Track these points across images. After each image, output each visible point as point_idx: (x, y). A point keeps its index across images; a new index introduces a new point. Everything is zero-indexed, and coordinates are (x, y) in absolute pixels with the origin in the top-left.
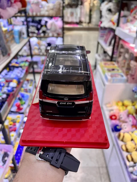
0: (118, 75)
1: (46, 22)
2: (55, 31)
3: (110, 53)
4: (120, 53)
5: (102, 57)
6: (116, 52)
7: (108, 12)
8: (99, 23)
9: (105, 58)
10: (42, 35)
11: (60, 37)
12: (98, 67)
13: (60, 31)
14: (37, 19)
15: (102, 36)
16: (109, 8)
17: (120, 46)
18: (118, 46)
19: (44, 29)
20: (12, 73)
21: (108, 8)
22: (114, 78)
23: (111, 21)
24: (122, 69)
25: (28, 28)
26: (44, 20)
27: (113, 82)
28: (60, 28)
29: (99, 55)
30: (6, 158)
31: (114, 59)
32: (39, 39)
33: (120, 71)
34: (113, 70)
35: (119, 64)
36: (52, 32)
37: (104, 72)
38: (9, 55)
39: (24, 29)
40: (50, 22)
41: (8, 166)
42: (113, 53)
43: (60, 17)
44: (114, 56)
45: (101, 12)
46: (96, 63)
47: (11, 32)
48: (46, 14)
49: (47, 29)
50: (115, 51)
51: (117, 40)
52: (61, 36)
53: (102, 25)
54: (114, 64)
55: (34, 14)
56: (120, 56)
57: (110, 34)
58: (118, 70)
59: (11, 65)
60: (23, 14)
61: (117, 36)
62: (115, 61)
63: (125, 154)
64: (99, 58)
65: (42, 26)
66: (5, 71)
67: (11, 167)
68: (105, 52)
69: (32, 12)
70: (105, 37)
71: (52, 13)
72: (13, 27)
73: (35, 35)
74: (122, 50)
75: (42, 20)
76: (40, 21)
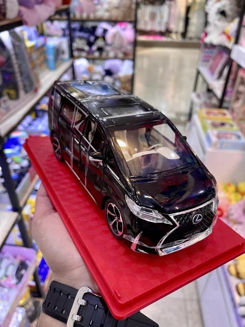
0: (231, 134)
1: (105, 31)
2: (120, 48)
3: (219, 92)
4: (239, 93)
5: (204, 99)
6: (231, 92)
7: (219, 16)
8: (203, 35)
9: (208, 101)
10: (97, 54)
11: (129, 59)
12: (195, 117)
13: (130, 48)
14: (90, 25)
15: (206, 60)
16: (222, 9)
17: (238, 80)
18: (234, 80)
19: (100, 43)
20: (41, 121)
21: (219, 9)
22: (224, 140)
23: (224, 33)
24: (239, 124)
25: (72, 40)
26: (102, 28)
27: (221, 148)
28: (130, 43)
29: (198, 96)
30: (23, 272)
31: (225, 105)
32: (91, 61)
33: (236, 127)
34: (223, 124)
35: (235, 115)
36: (114, 49)
37: (205, 128)
38: (36, 91)
39: (64, 43)
40: (112, 30)
41: (26, 285)
42: (225, 93)
43: (130, 22)
44: (227, 98)
45: (206, 15)
46: (191, 109)
47: (41, 49)
48: (106, 15)
49: (107, 44)
50: (229, 89)
51: (234, 68)
52: (131, 57)
53: (207, 40)
54: (224, 114)
55: (85, 16)
56: (237, 99)
57: (222, 57)
58: (232, 126)
59: (39, 107)
60: (65, 17)
61: (235, 62)
62: (227, 108)
63: (234, 281)
64: (197, 101)
65: (97, 38)
66: (29, 119)
67: (30, 286)
68: (209, 90)
69: (82, 11)
70: (211, 62)
71: (116, 14)
72: (45, 39)
73: (84, 54)
74: (242, 88)
75: (98, 26)
76: (94, 29)
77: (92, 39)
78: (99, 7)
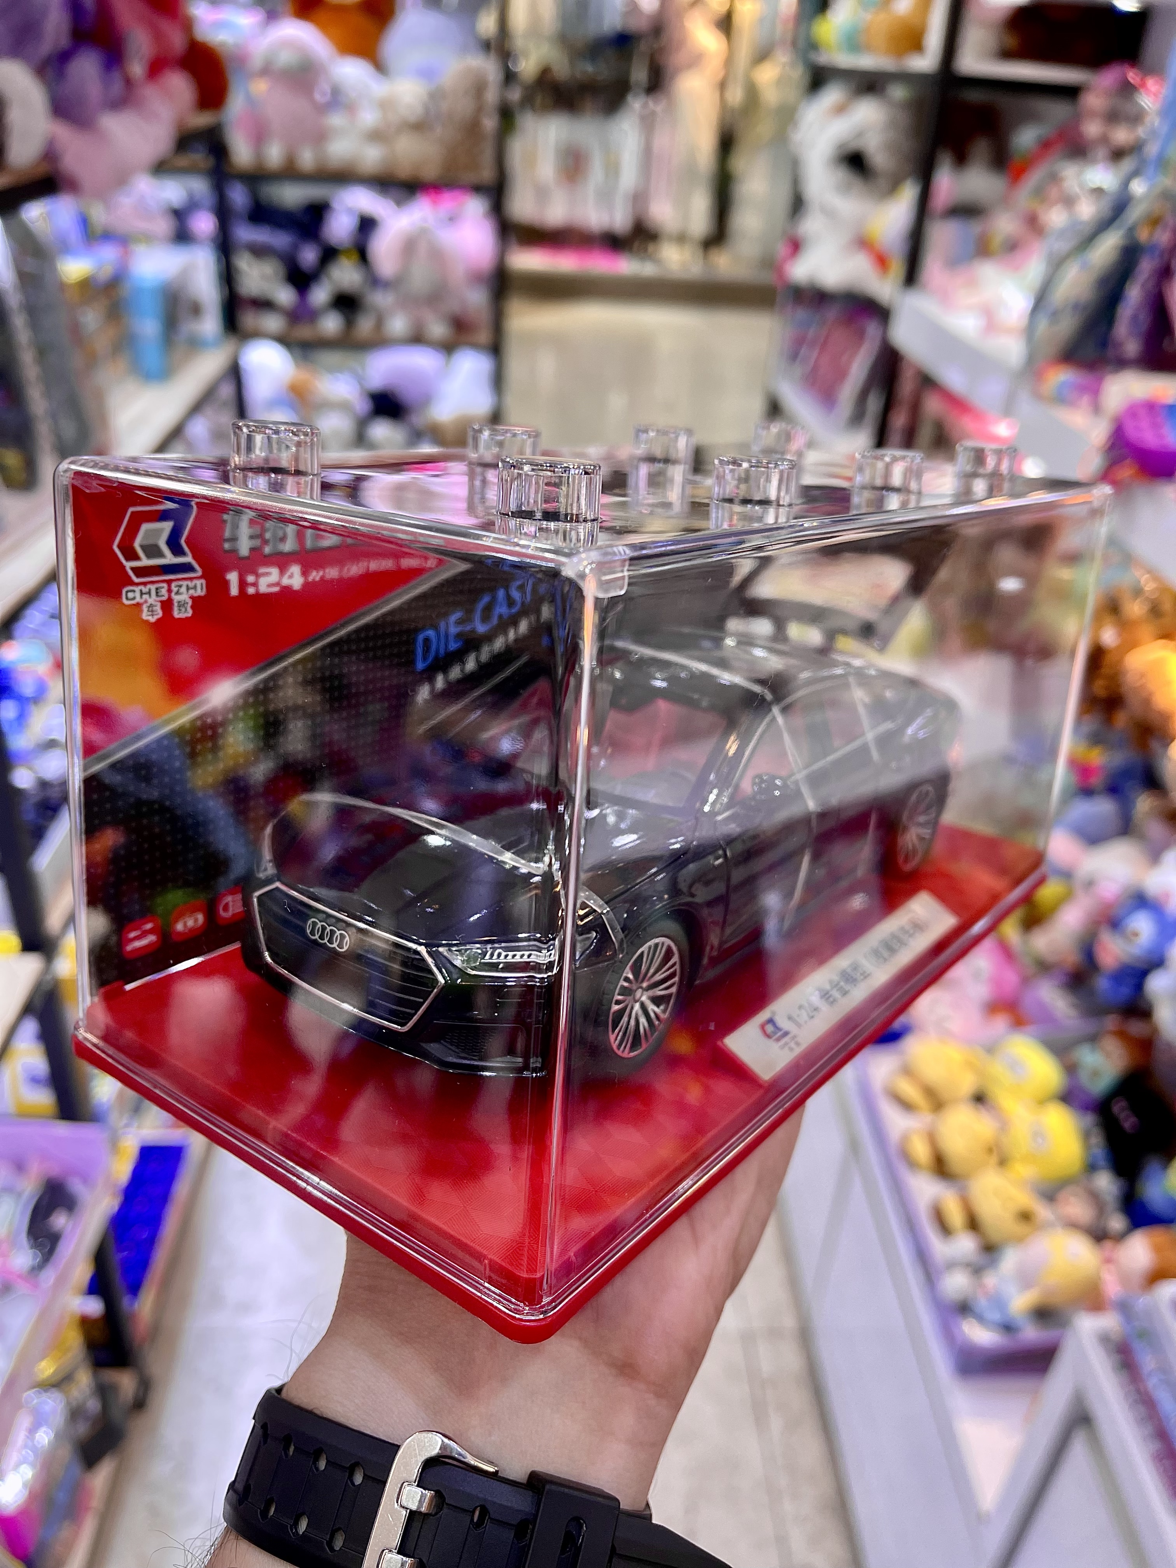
1: (367, 225)
2: (435, 297)
7: (842, 174)
8: (782, 249)
10: (331, 324)
11: (475, 346)
13: (477, 299)
16: (855, 145)
17: (926, 432)
18: (911, 434)
19: (344, 275)
21: (841, 146)
23: (863, 243)
28: (476, 278)
30: (59, 1220)
32: (303, 352)
36: (410, 302)
39: (201, 272)
40: (398, 222)
43: (478, 189)
45: (795, 168)
47: (110, 294)
48: (371, 157)
51: (906, 386)
52: (484, 336)
53: (801, 271)
55: (274, 155)
63: (925, 1190)
65: (329, 254)
69: (260, 137)
71: (412, 154)
72: (123, 253)
73: (273, 323)
75: (335, 204)
76: (317, 213)
77: (309, 256)
78: (336, 120)
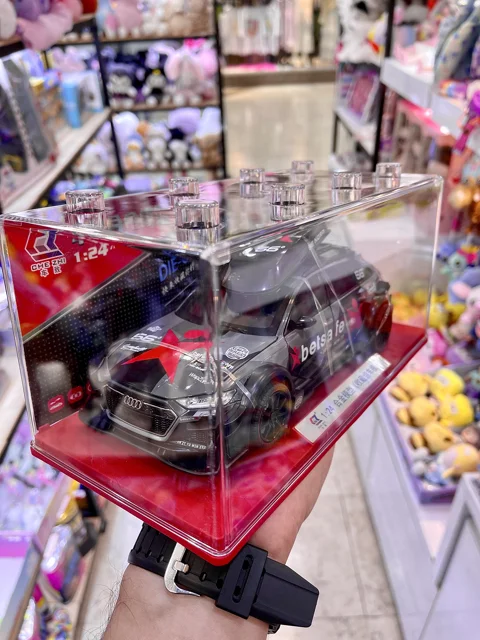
1: (163, 58)
2: (192, 87)
3: (369, 146)
4: (401, 140)
5: (350, 163)
6: (389, 142)
7: (356, 12)
8: (337, 50)
9: (358, 167)
10: (152, 101)
11: (211, 106)
13: (210, 86)
14: (133, 49)
17: (399, 120)
18: (392, 122)
19: (156, 80)
23: (368, 41)
25: (104, 80)
26: (156, 52)
28: (209, 76)
29: (341, 160)
32: (142, 115)
36: (183, 89)
38: (53, 159)
40: (176, 56)
42: (378, 144)
43: (207, 38)
47: (54, 90)
48: (162, 29)
49: (168, 82)
51: (389, 103)
52: (215, 101)
55: (123, 33)
56: (400, 152)
60: (87, 36)
61: (393, 92)
65: (149, 72)
67: (78, 500)
68: (359, 148)
69: (116, 26)
71: (179, 25)
72: (58, 76)
73: (128, 103)
74: (406, 133)
75: (150, 51)
76: (143, 55)
77: (140, 74)
78: (147, 15)
